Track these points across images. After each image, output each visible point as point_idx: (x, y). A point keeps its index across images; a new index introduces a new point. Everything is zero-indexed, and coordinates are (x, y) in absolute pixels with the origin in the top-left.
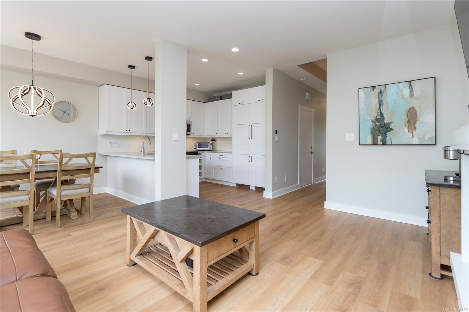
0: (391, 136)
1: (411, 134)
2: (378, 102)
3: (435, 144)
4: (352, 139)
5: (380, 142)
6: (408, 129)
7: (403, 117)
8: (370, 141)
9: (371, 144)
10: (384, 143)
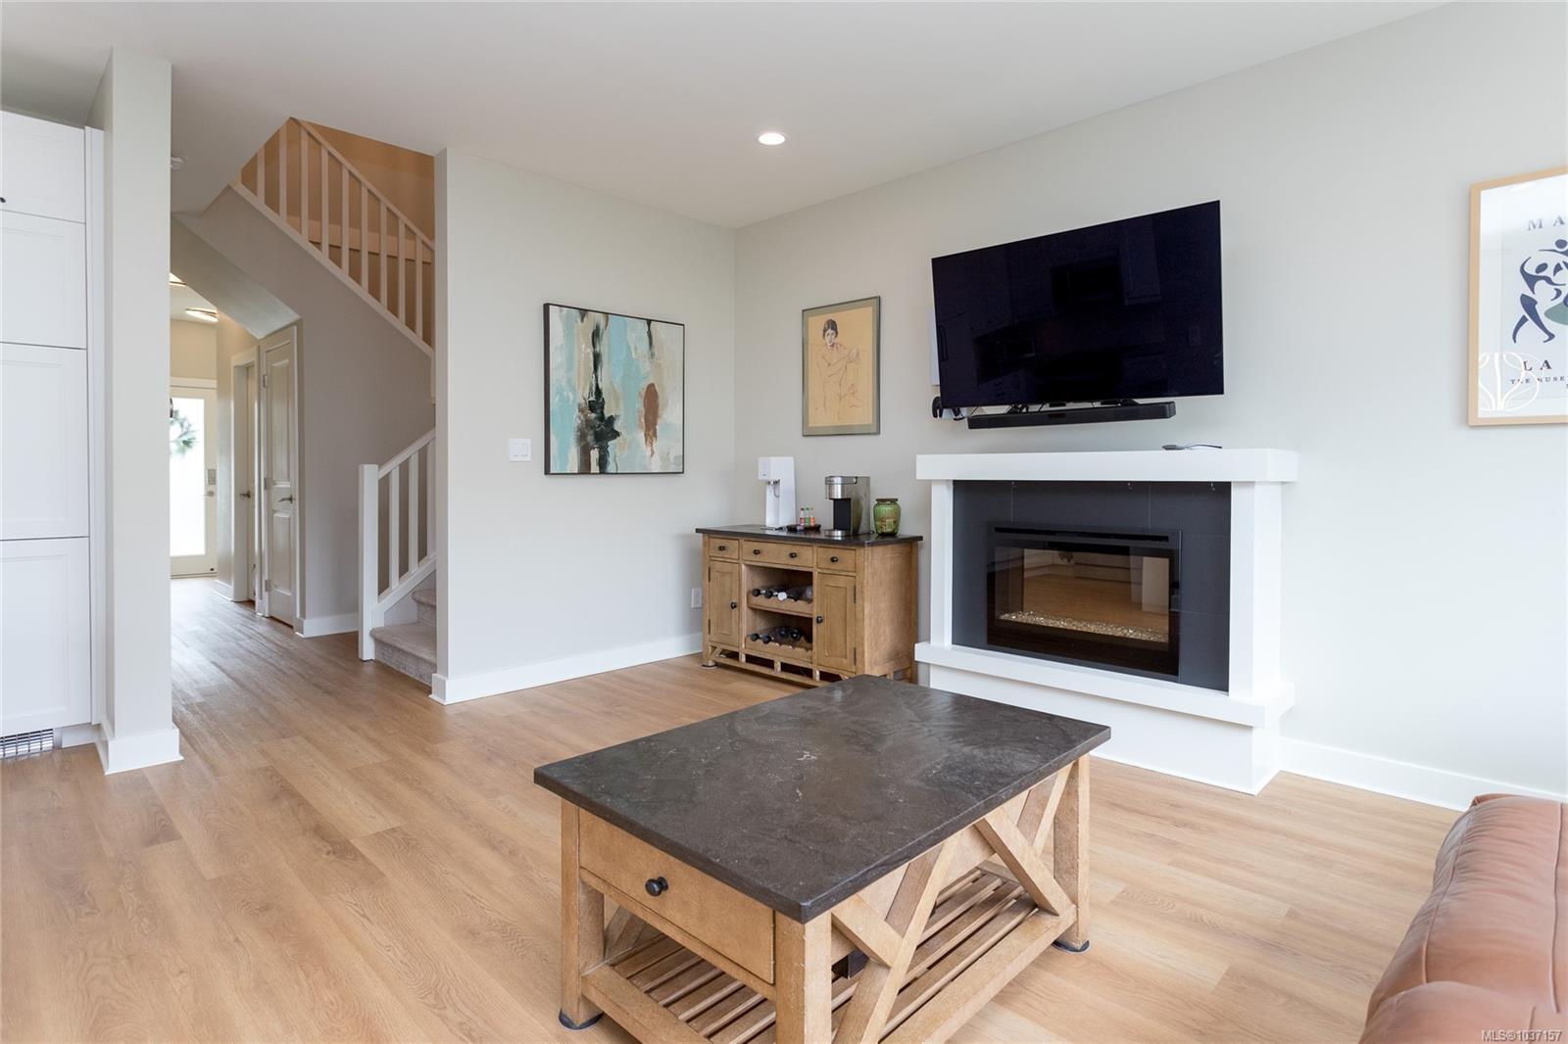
0: (617, 450)
1: (649, 449)
2: (591, 356)
3: (683, 472)
4: (526, 456)
5: (595, 468)
6: (645, 435)
7: (637, 405)
8: (573, 463)
9: (576, 472)
10: (603, 470)
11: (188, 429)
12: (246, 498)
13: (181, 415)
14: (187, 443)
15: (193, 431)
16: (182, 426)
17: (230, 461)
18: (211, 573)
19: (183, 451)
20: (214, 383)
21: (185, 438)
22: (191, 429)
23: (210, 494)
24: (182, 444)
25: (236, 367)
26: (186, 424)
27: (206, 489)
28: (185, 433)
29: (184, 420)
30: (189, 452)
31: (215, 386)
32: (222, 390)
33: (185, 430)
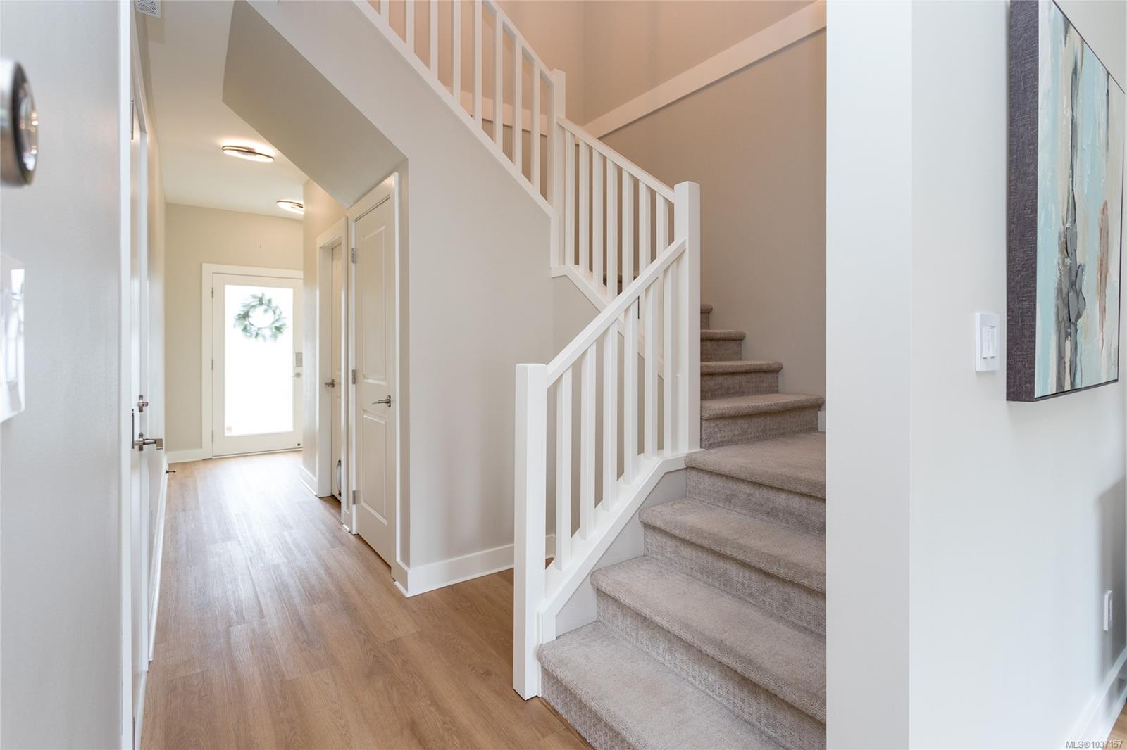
11: (279, 315)
12: (330, 388)
13: (274, 304)
14: (278, 329)
15: (284, 318)
16: (274, 313)
17: (315, 348)
18: (297, 449)
19: (275, 336)
20: (300, 274)
21: (277, 324)
22: (282, 316)
23: (298, 375)
24: (274, 330)
25: (321, 248)
26: (278, 312)
27: (294, 369)
28: (277, 320)
29: (277, 307)
30: (280, 337)
31: (302, 277)
32: (308, 279)
33: (277, 317)
